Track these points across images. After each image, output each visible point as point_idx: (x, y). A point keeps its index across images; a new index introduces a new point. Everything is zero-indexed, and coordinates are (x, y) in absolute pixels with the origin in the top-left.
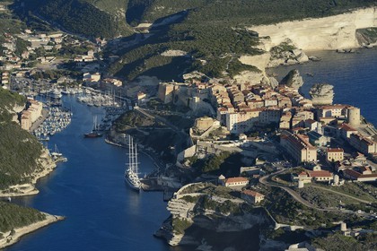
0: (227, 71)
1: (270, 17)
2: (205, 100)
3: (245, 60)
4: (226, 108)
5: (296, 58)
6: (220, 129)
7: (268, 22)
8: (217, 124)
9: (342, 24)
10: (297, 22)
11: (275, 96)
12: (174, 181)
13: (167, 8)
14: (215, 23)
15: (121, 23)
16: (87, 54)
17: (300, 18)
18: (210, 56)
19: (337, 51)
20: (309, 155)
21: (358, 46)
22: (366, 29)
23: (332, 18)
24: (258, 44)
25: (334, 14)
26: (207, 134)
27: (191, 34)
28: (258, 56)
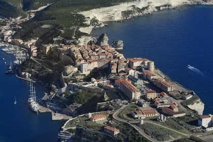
0: (75, 36)
1: (87, 7)
2: (68, 55)
3: (82, 30)
4: (80, 60)
5: (99, 25)
6: (78, 72)
7: (86, 10)
8: (76, 69)
9: (116, 10)
10: (98, 9)
11: (104, 52)
12: (57, 106)
13: (40, 3)
14: (63, 10)
15: (21, 10)
16: (5, 25)
17: (99, 8)
18: (65, 28)
19: (115, 21)
20: (137, 95)
21: (123, 19)
22: (125, 11)
23: (112, 7)
24: (85, 21)
25: (112, 5)
26: (71, 75)
27: (54, 17)
28: (87, 28)
